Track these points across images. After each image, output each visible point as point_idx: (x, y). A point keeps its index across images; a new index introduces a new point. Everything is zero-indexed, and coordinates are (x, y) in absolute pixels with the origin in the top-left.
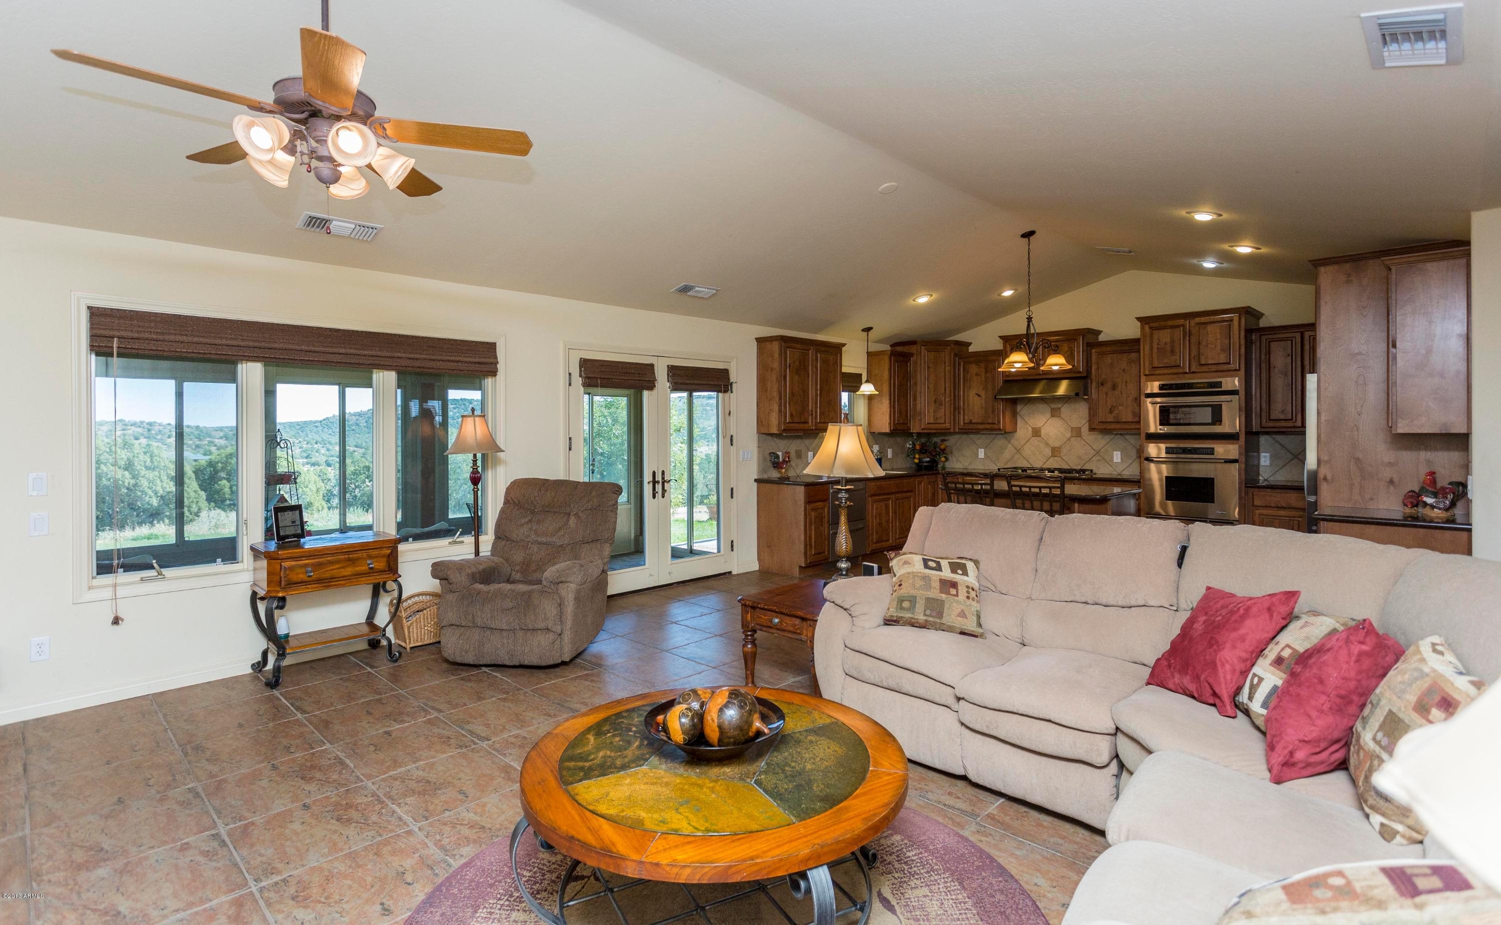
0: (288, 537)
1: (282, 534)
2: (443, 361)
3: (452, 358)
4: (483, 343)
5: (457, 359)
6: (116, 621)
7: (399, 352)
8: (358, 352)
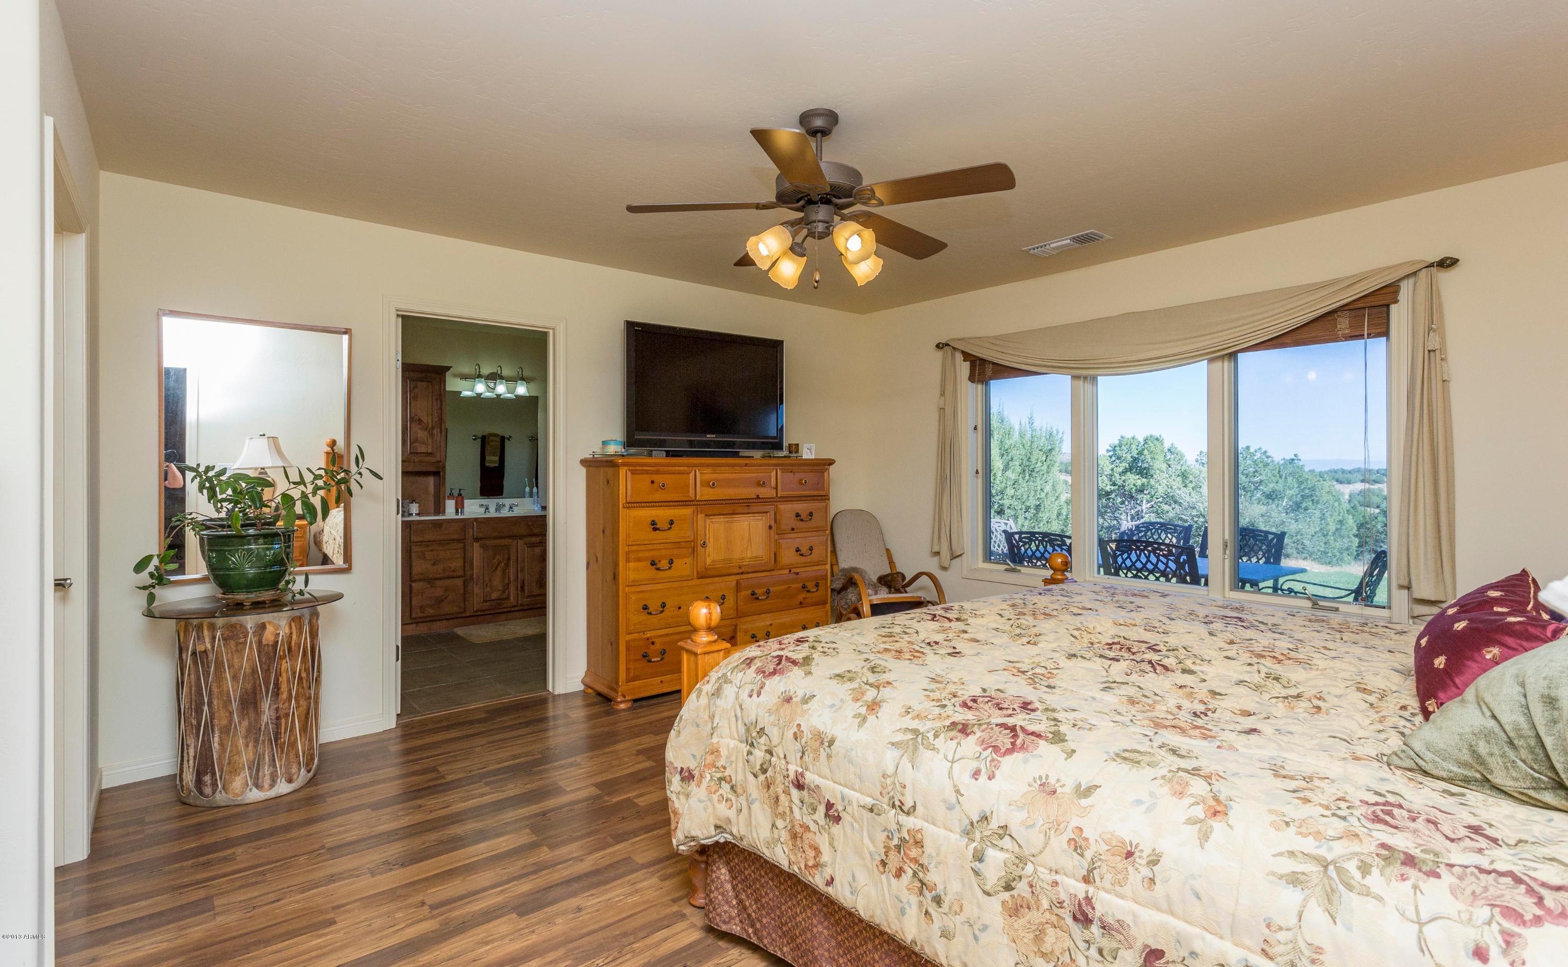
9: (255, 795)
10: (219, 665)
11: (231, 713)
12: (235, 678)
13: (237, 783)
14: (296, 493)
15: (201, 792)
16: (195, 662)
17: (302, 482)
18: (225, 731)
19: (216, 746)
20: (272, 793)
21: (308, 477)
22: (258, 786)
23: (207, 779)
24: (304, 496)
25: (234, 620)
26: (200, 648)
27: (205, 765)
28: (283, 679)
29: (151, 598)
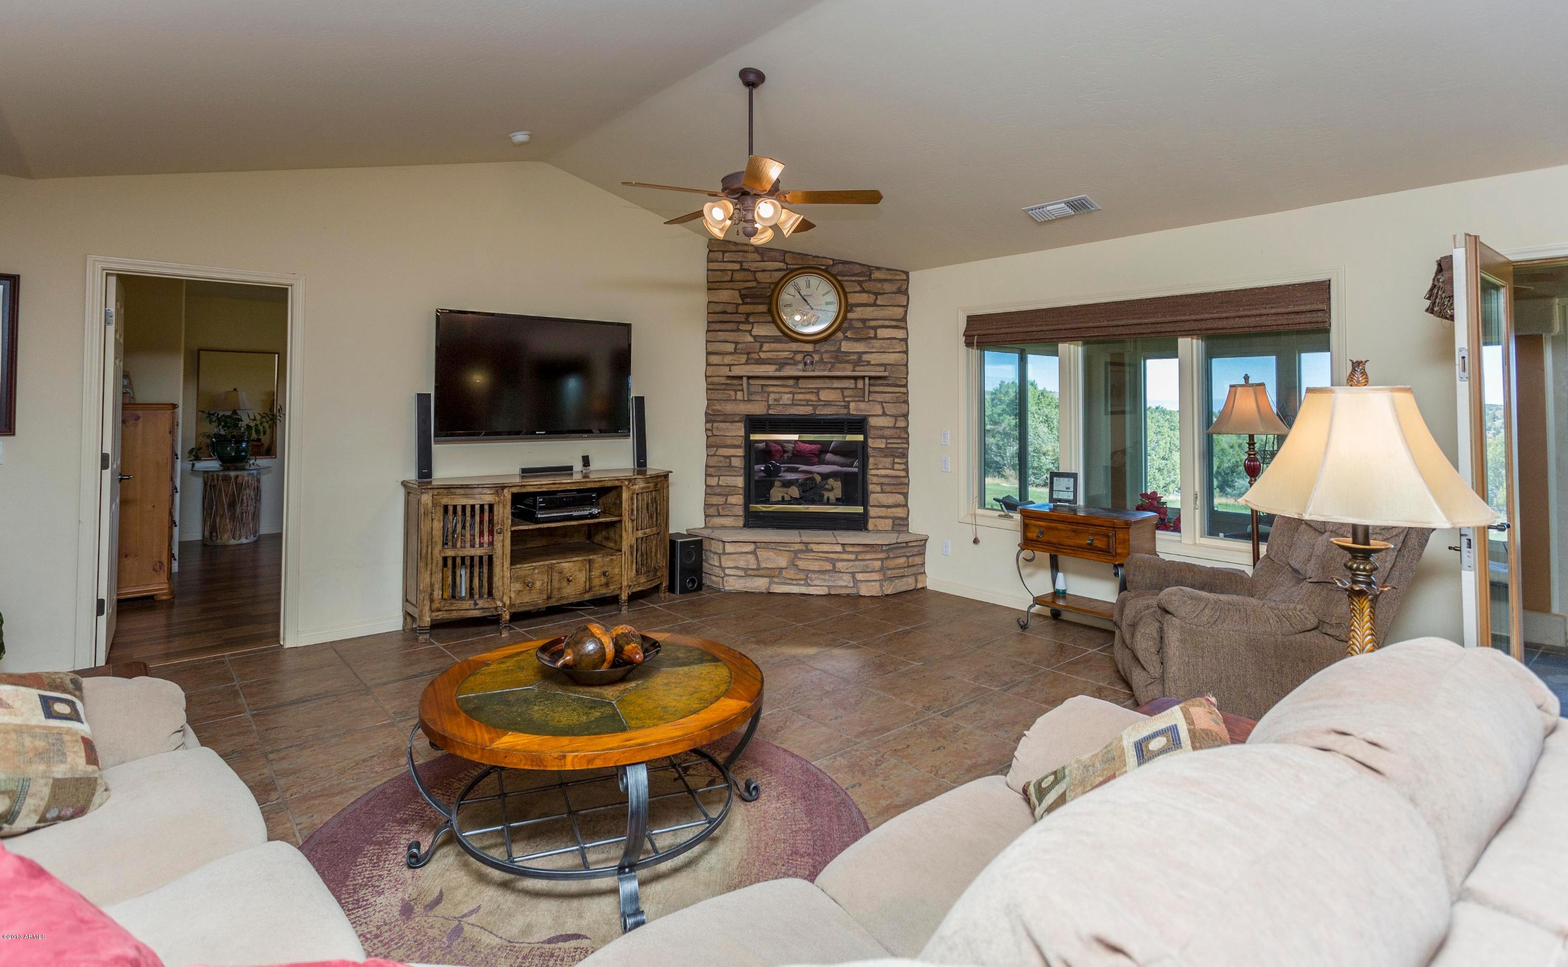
0: (1060, 500)
1: (1055, 496)
2: (1240, 317)
3: (1254, 312)
4: (1306, 284)
5: (1258, 312)
6: (976, 541)
7: (1185, 315)
8: (1139, 321)
9: (232, 542)
10: (220, 490)
11: (224, 509)
12: (226, 495)
13: (226, 536)
14: (252, 424)
15: (212, 540)
16: (211, 489)
17: (255, 420)
18: (222, 516)
19: (218, 521)
20: (239, 542)
21: (258, 417)
22: (234, 538)
23: (214, 534)
24: (256, 425)
25: (227, 473)
26: (213, 484)
27: (213, 529)
28: (245, 497)
29: (193, 465)
